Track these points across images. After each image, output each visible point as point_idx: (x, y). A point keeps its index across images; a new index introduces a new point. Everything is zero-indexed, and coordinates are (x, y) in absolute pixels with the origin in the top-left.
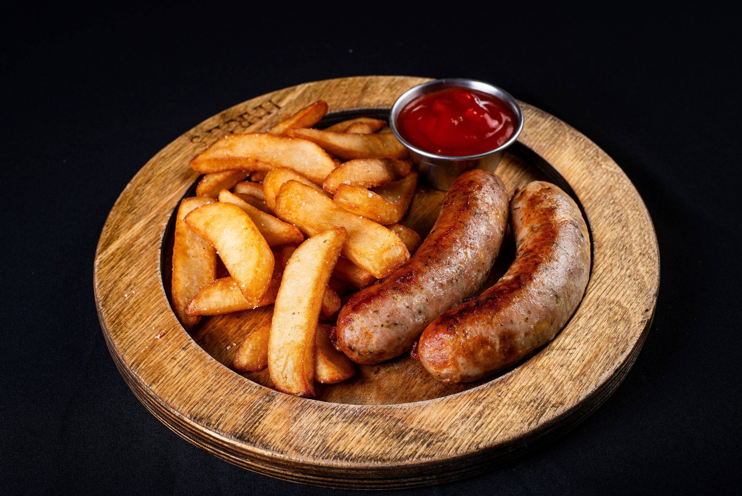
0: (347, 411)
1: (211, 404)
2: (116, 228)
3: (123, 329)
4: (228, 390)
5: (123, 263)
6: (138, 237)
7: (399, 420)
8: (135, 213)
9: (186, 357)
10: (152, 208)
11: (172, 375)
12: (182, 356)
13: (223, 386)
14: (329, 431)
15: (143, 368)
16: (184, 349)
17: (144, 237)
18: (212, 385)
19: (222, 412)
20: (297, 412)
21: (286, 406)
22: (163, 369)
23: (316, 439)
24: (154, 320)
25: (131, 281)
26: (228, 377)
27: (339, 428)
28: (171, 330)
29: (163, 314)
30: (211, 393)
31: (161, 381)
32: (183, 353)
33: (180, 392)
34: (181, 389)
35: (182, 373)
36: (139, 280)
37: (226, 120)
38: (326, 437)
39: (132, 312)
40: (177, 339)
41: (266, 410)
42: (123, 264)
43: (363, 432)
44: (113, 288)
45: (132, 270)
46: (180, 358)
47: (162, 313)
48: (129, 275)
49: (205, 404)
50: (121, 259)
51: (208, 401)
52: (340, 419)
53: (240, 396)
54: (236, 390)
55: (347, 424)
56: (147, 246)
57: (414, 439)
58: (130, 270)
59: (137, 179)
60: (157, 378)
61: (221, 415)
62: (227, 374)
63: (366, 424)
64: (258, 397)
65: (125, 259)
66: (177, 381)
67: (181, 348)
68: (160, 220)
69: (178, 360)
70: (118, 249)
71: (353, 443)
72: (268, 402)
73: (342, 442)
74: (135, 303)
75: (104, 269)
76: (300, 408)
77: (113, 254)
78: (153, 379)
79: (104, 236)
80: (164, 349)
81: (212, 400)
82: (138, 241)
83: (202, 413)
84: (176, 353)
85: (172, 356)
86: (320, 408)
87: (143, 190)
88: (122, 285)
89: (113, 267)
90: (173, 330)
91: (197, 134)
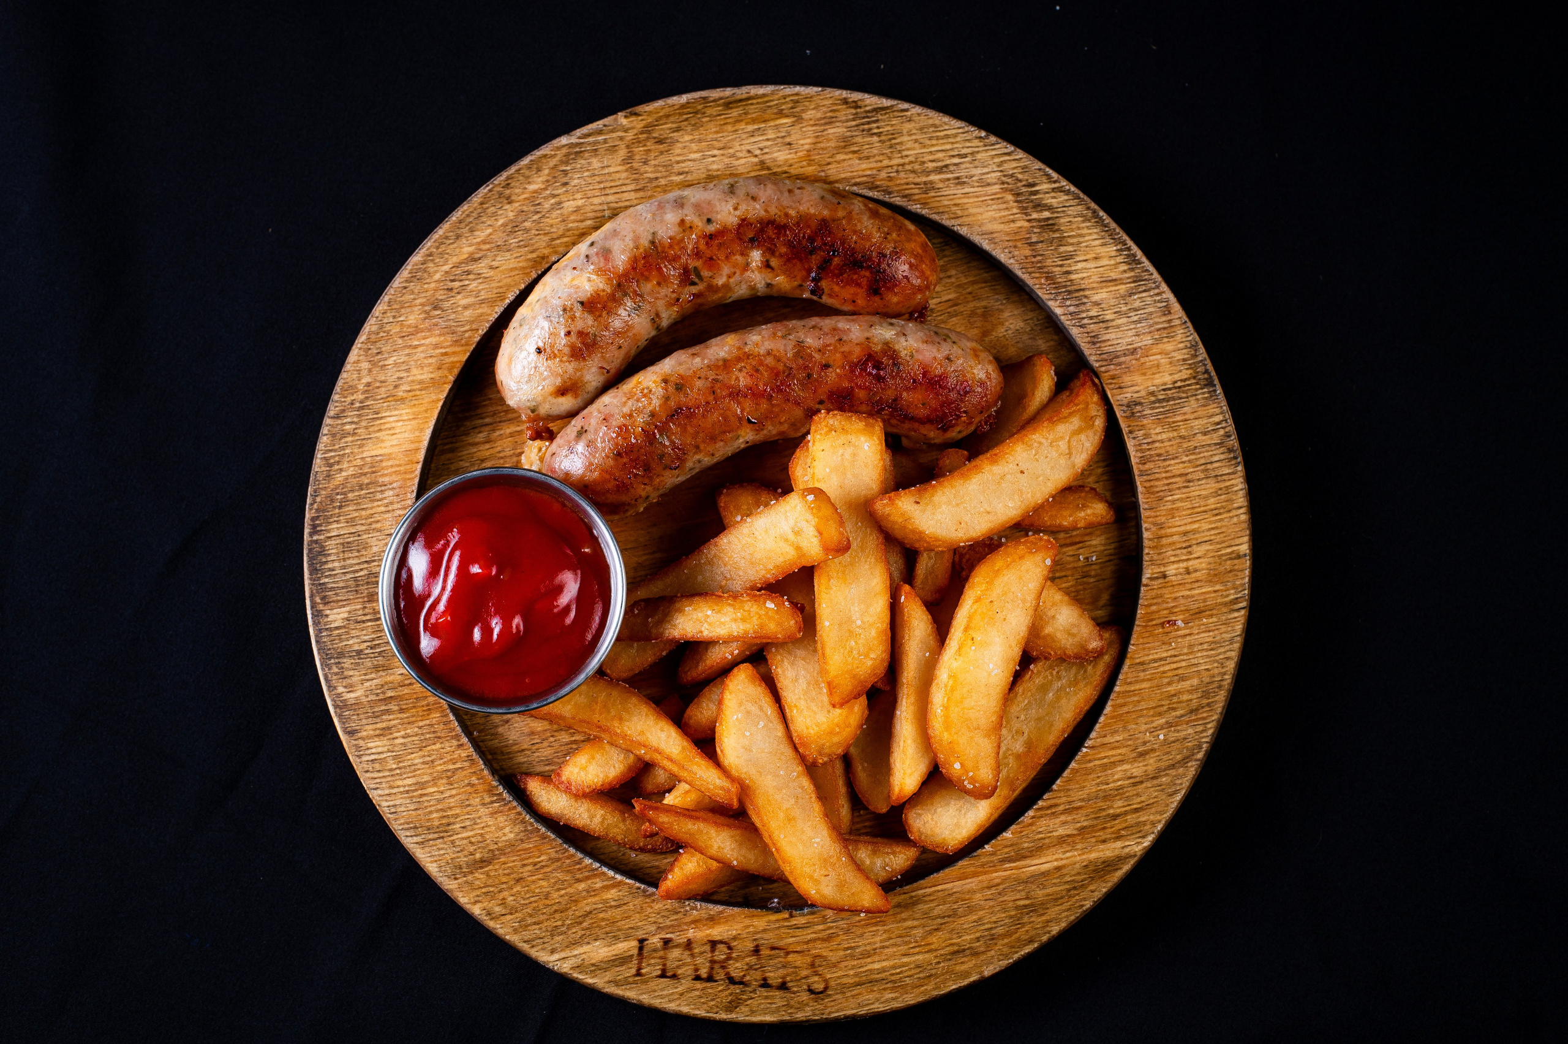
0: (1072, 309)
1: (1203, 461)
2: (1075, 888)
3: (1208, 680)
4: (1168, 463)
5: (1118, 806)
6: (1062, 841)
7: (1031, 244)
8: (1027, 898)
9: (1172, 559)
10: (998, 885)
11: (1211, 547)
12: (1175, 566)
13: (1168, 475)
14: (1113, 302)
15: (1232, 591)
16: (1165, 576)
17: (1055, 834)
18: (1179, 488)
19: (1200, 437)
20: (1123, 359)
21: (1127, 379)
22: (1212, 566)
23: (1137, 304)
24: (1161, 659)
25: (1135, 760)
26: (1152, 483)
27: (1101, 295)
28: (1154, 622)
29: (1141, 660)
30: (1190, 477)
31: (1229, 550)
32: (1171, 570)
33: (1221, 511)
34: (1217, 515)
35: (1197, 539)
36: (1123, 751)
37: (737, 989)
38: (1123, 297)
39: (1175, 699)
40: (1160, 600)
41: (1152, 394)
42: (1120, 803)
43: (1080, 266)
44: (1165, 770)
45: (1119, 780)
46: (1182, 565)
47: (1142, 663)
48: (1129, 774)
49: (1209, 466)
50: (1115, 817)
51: (1203, 467)
52: (1088, 306)
53: (1162, 441)
54: (1159, 455)
55: (1087, 293)
56: (1066, 812)
57: (1039, 206)
58: (1120, 783)
59: (967, 974)
60: (1231, 559)
61: (1205, 434)
62: (1149, 490)
63: (1068, 273)
64: (1145, 422)
65: (1111, 811)
66: (1213, 532)
67: (1167, 580)
68: (1006, 850)
69: (1185, 564)
70: (1104, 841)
71: (1105, 262)
72: (1140, 404)
73: (1114, 275)
74: (1160, 714)
75: (1152, 817)
76: (1115, 361)
77: (1119, 838)
78: (1236, 561)
79: (1101, 888)
80: (1188, 597)
81: (1197, 466)
82: (1069, 832)
83: (1222, 457)
84: (1180, 577)
85: (1187, 576)
86: (1094, 340)
87: (978, 939)
88: (1151, 763)
89: (1136, 810)
90: (1152, 620)
91: (805, 997)
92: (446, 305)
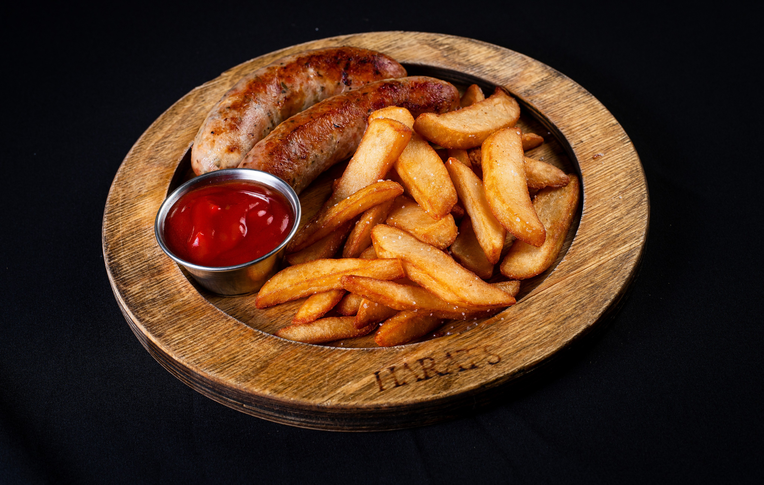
0: (477, 71)
1: (574, 99)
2: (615, 270)
3: (629, 171)
4: (557, 105)
5: (616, 230)
6: (595, 254)
7: (445, 57)
8: (591, 283)
9: (582, 135)
10: (572, 282)
11: (598, 126)
12: (585, 137)
13: (560, 108)
14: (496, 63)
15: (619, 137)
16: (582, 142)
17: (589, 252)
18: (568, 111)
19: (566, 92)
20: (512, 79)
21: (518, 84)
22: (603, 132)
23: (508, 61)
24: (601, 170)
25: (613, 211)
26: (554, 113)
27: (489, 62)
28: (588, 159)
29: (591, 173)
30: (571, 106)
31: (608, 124)
32: (584, 139)
33: (595, 112)
34: (593, 114)
35: (589, 125)
36: (605, 209)
37: (446, 377)
38: (500, 60)
39: (618, 182)
40: (585, 150)
41: (534, 85)
42: (616, 229)
43: (473, 57)
44: (631, 210)
45: (609, 221)
46: (587, 136)
47: (592, 175)
48: (613, 217)
49: (578, 100)
50: (617, 235)
51: (575, 101)
52: (484, 68)
53: (549, 99)
54: (551, 103)
55: (481, 64)
56: (589, 242)
57: (441, 45)
58: (611, 221)
59: (578, 326)
60: (611, 127)
61: (568, 90)
62: (554, 116)
63: (468, 60)
64: (537, 95)
65: (614, 234)
66: (595, 120)
67: (584, 142)
68: (567, 267)
69: (589, 135)
70: (618, 247)
71: (484, 52)
72: (530, 90)
73: (490, 55)
74: (614, 190)
75: (637, 230)
76: (509, 80)
77: (625, 243)
78: (614, 127)
79: (629, 266)
80: (598, 145)
81: (572, 101)
82: (597, 249)
83: (582, 95)
84: (590, 140)
85: (593, 138)
86: (494, 77)
87: (575, 309)
88: (622, 209)
89: (627, 229)
90: (586, 158)
91: (489, 367)
92: (157, 156)
